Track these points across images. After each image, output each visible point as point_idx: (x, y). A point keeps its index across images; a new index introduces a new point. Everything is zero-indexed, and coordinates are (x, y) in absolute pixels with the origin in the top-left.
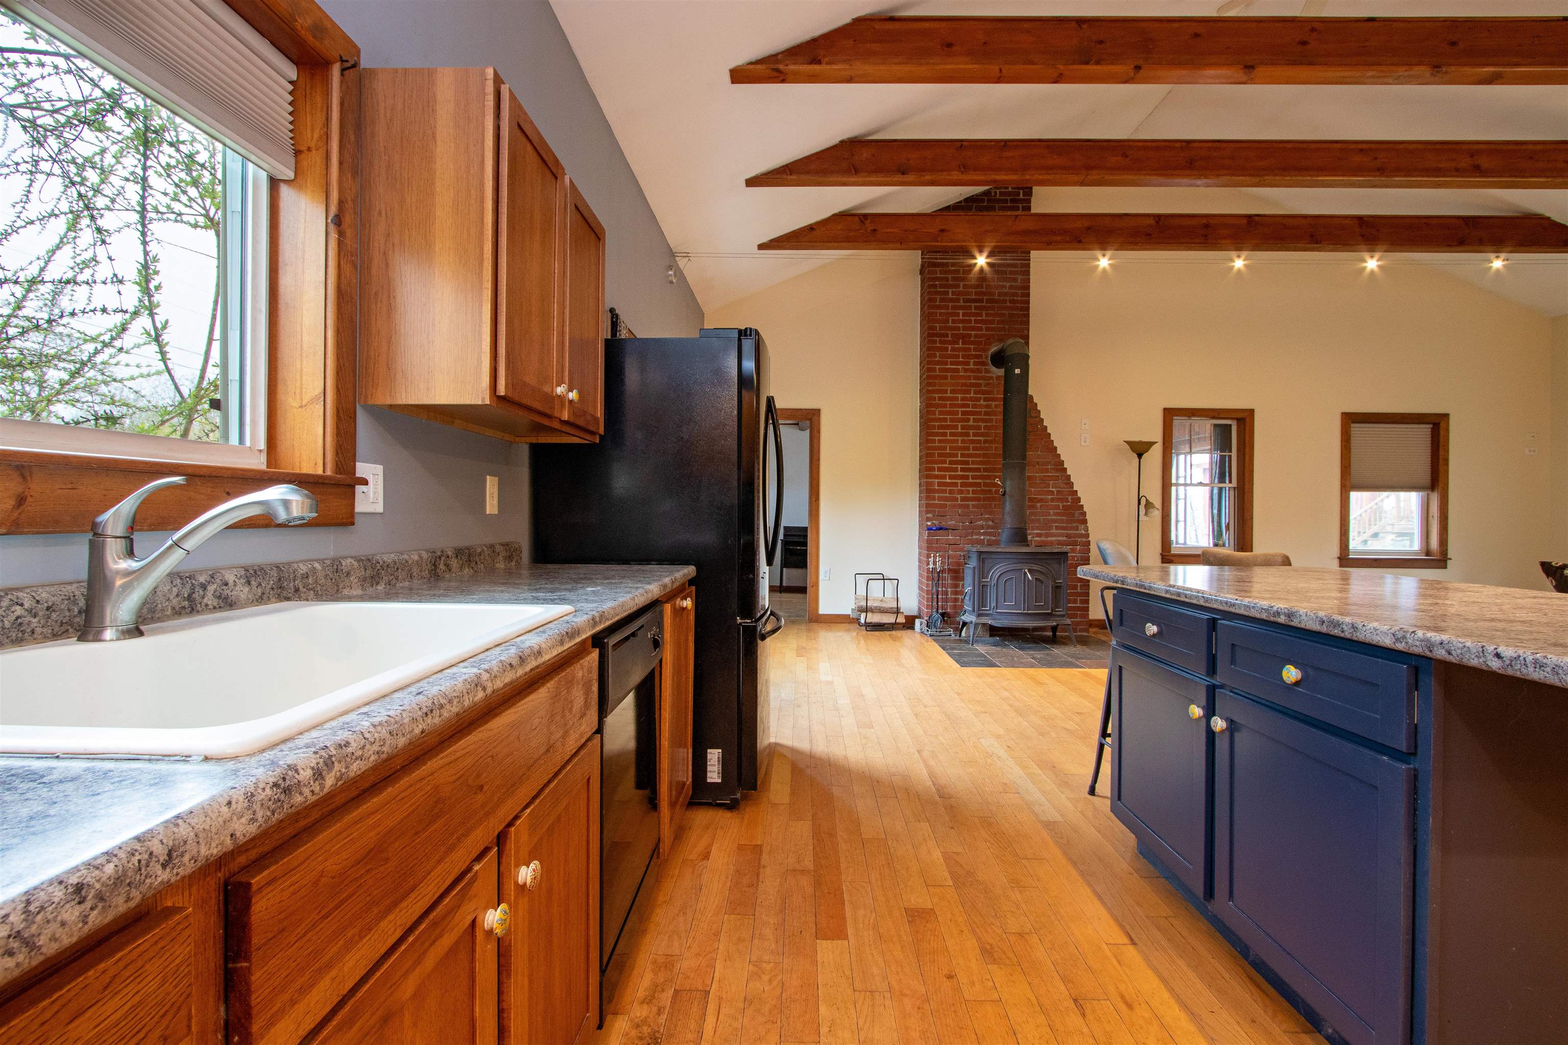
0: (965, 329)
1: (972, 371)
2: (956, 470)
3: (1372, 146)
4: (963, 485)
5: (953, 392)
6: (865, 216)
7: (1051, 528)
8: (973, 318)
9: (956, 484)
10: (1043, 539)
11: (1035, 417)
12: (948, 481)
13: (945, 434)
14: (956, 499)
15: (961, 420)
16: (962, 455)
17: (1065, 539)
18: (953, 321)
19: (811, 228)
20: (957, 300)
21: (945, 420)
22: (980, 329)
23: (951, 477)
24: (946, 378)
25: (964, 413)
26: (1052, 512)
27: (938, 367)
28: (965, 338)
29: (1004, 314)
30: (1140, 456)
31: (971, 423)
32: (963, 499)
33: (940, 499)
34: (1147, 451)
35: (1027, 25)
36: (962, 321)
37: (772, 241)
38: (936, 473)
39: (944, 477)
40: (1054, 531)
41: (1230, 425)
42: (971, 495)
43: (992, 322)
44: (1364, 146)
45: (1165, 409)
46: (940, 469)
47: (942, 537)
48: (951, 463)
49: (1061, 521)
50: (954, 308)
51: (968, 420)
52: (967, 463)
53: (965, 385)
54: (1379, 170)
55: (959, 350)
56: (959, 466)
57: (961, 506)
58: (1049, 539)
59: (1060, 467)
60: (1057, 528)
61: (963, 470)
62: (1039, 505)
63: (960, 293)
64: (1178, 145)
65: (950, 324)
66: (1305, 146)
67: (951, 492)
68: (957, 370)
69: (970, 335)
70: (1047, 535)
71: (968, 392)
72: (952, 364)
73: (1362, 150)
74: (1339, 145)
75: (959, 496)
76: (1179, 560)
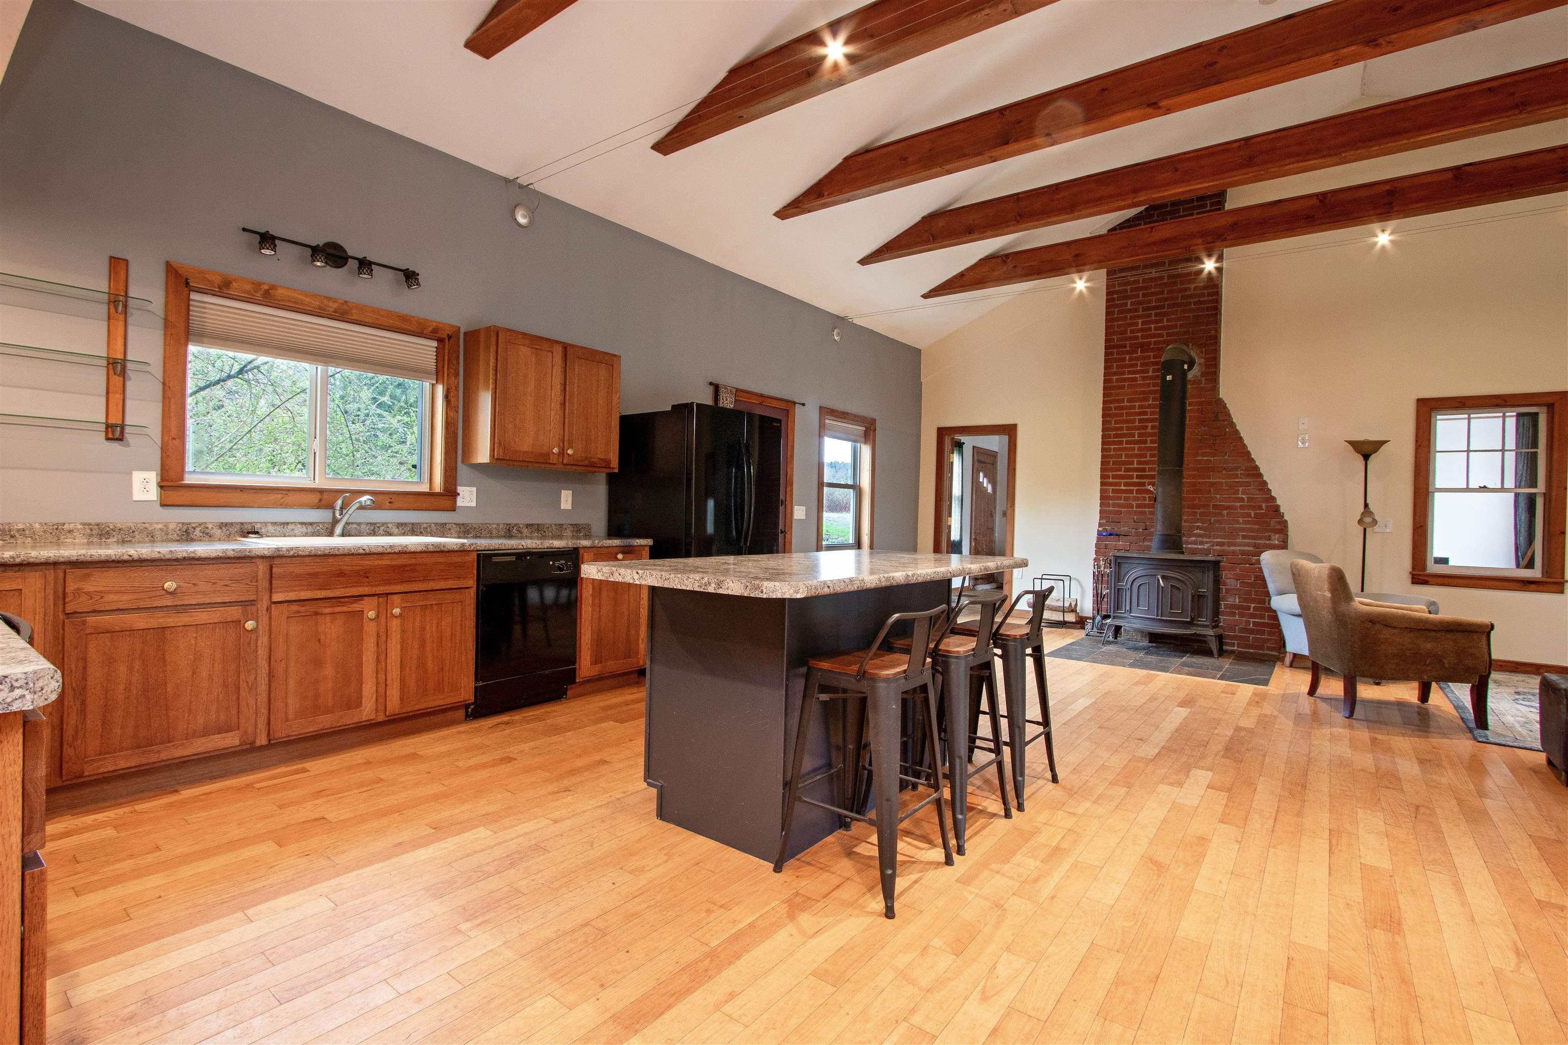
0: (1143, 337)
1: (1151, 378)
2: (1131, 477)
3: (1507, 80)
4: (1138, 492)
5: (1129, 401)
6: (1007, 256)
7: (1236, 537)
8: (1153, 326)
9: (1131, 492)
10: (1225, 548)
11: (1224, 421)
12: (1123, 488)
13: (1121, 443)
14: (1132, 507)
15: (1138, 428)
16: (1139, 463)
17: (1251, 549)
18: (1132, 331)
19: (961, 275)
20: (1137, 310)
21: (1121, 429)
22: (1161, 335)
23: (1126, 484)
24: (1123, 387)
25: (1141, 421)
26: (1241, 520)
27: (1115, 378)
28: (1144, 347)
29: (1188, 317)
30: (1366, 457)
31: (1149, 430)
32: (1138, 506)
33: (1114, 505)
34: (1375, 451)
36: (1142, 330)
37: (931, 291)
38: (1111, 480)
39: (1119, 484)
40: (1240, 540)
41: (1537, 414)
42: (1147, 502)
43: (1175, 327)
44: (1494, 84)
45: (1418, 400)
46: (1114, 477)
47: (1111, 542)
48: (1127, 470)
49: (1252, 530)
50: (1132, 318)
51: (1146, 427)
52: (1144, 470)
53: (1144, 393)
54: (1517, 106)
55: (1138, 359)
56: (1135, 474)
57: (1136, 513)
58: (1232, 548)
59: (1254, 472)
60: (1244, 537)
61: (1138, 477)
62: (1225, 512)
63: (1139, 303)
64: (1235, 145)
65: (1129, 334)
66: (1402, 106)
67: (1126, 499)
68: (1135, 379)
69: (1150, 343)
70: (1230, 544)
71: (1147, 399)
72: (1129, 373)
73: (1490, 89)
74: (1454, 93)
75: (1134, 503)
76: (1440, 580)
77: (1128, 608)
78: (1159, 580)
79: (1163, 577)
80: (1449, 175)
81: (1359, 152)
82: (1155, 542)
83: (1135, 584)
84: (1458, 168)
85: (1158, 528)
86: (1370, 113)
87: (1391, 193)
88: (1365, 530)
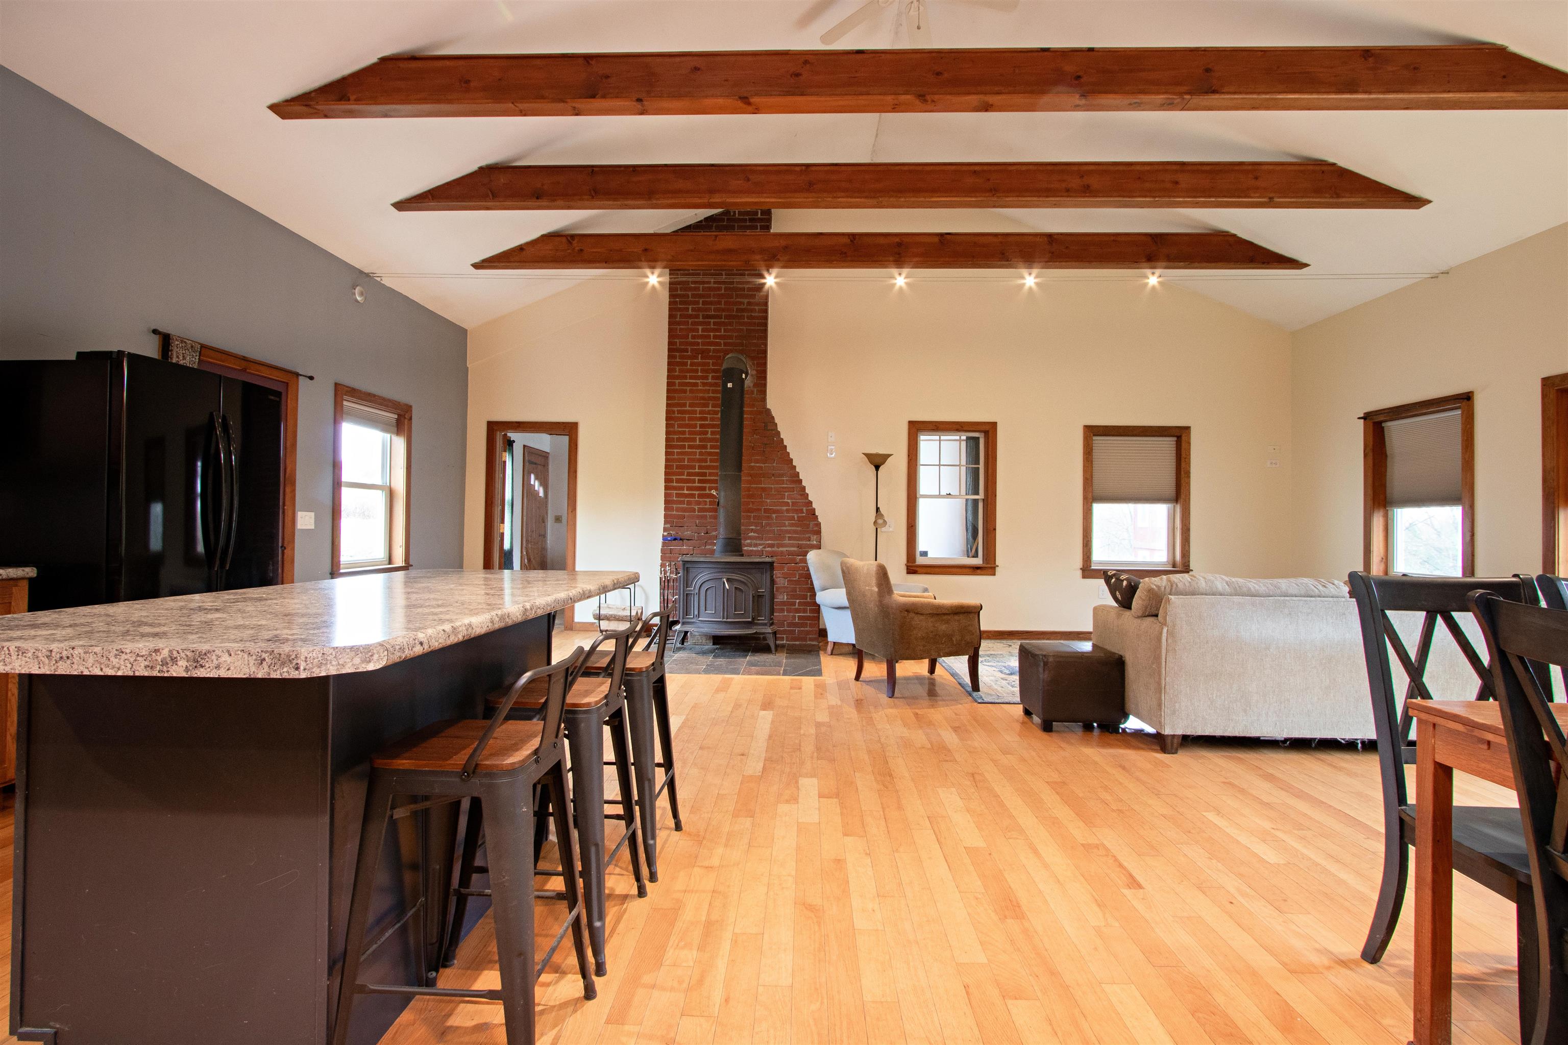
0: (704, 344)
1: (711, 385)
2: (694, 481)
3: (985, 168)
4: (700, 496)
5: (691, 405)
6: (573, 236)
7: (784, 538)
8: (712, 334)
9: (693, 496)
10: (775, 549)
11: (772, 430)
12: (686, 492)
13: (684, 447)
14: (694, 510)
15: (700, 433)
16: (700, 467)
17: (795, 549)
18: (693, 337)
19: (521, 248)
20: (697, 317)
21: (684, 433)
22: (719, 344)
23: (689, 489)
24: (685, 391)
25: (702, 426)
26: (787, 523)
27: (677, 381)
28: (704, 354)
29: (742, 330)
30: (877, 468)
31: (709, 436)
32: (700, 510)
33: (677, 510)
34: (883, 463)
35: (538, 62)
36: (701, 337)
37: (484, 261)
38: (675, 484)
39: (682, 488)
40: (787, 542)
41: (978, 438)
42: (708, 506)
43: (731, 337)
44: (977, 168)
45: (910, 422)
46: (678, 481)
47: (676, 547)
48: (689, 474)
49: (795, 532)
50: (694, 324)
51: (706, 433)
52: (704, 474)
53: (703, 398)
54: (991, 190)
55: (698, 364)
56: (697, 478)
57: (698, 517)
58: (781, 549)
59: (796, 479)
60: (790, 539)
61: (700, 481)
62: (774, 516)
63: (699, 310)
64: (798, 169)
65: (690, 340)
66: (920, 168)
67: (689, 503)
68: (696, 385)
69: (709, 350)
70: (779, 546)
71: (706, 405)
72: (691, 378)
73: (975, 172)
74: (953, 168)
75: (696, 507)
76: (924, 570)
77: (696, 613)
78: (724, 583)
79: (728, 580)
80: (936, 240)
81: (891, 199)
82: (718, 547)
83: (702, 588)
84: (941, 235)
85: (722, 532)
86: (897, 168)
87: (899, 245)
88: (877, 529)
